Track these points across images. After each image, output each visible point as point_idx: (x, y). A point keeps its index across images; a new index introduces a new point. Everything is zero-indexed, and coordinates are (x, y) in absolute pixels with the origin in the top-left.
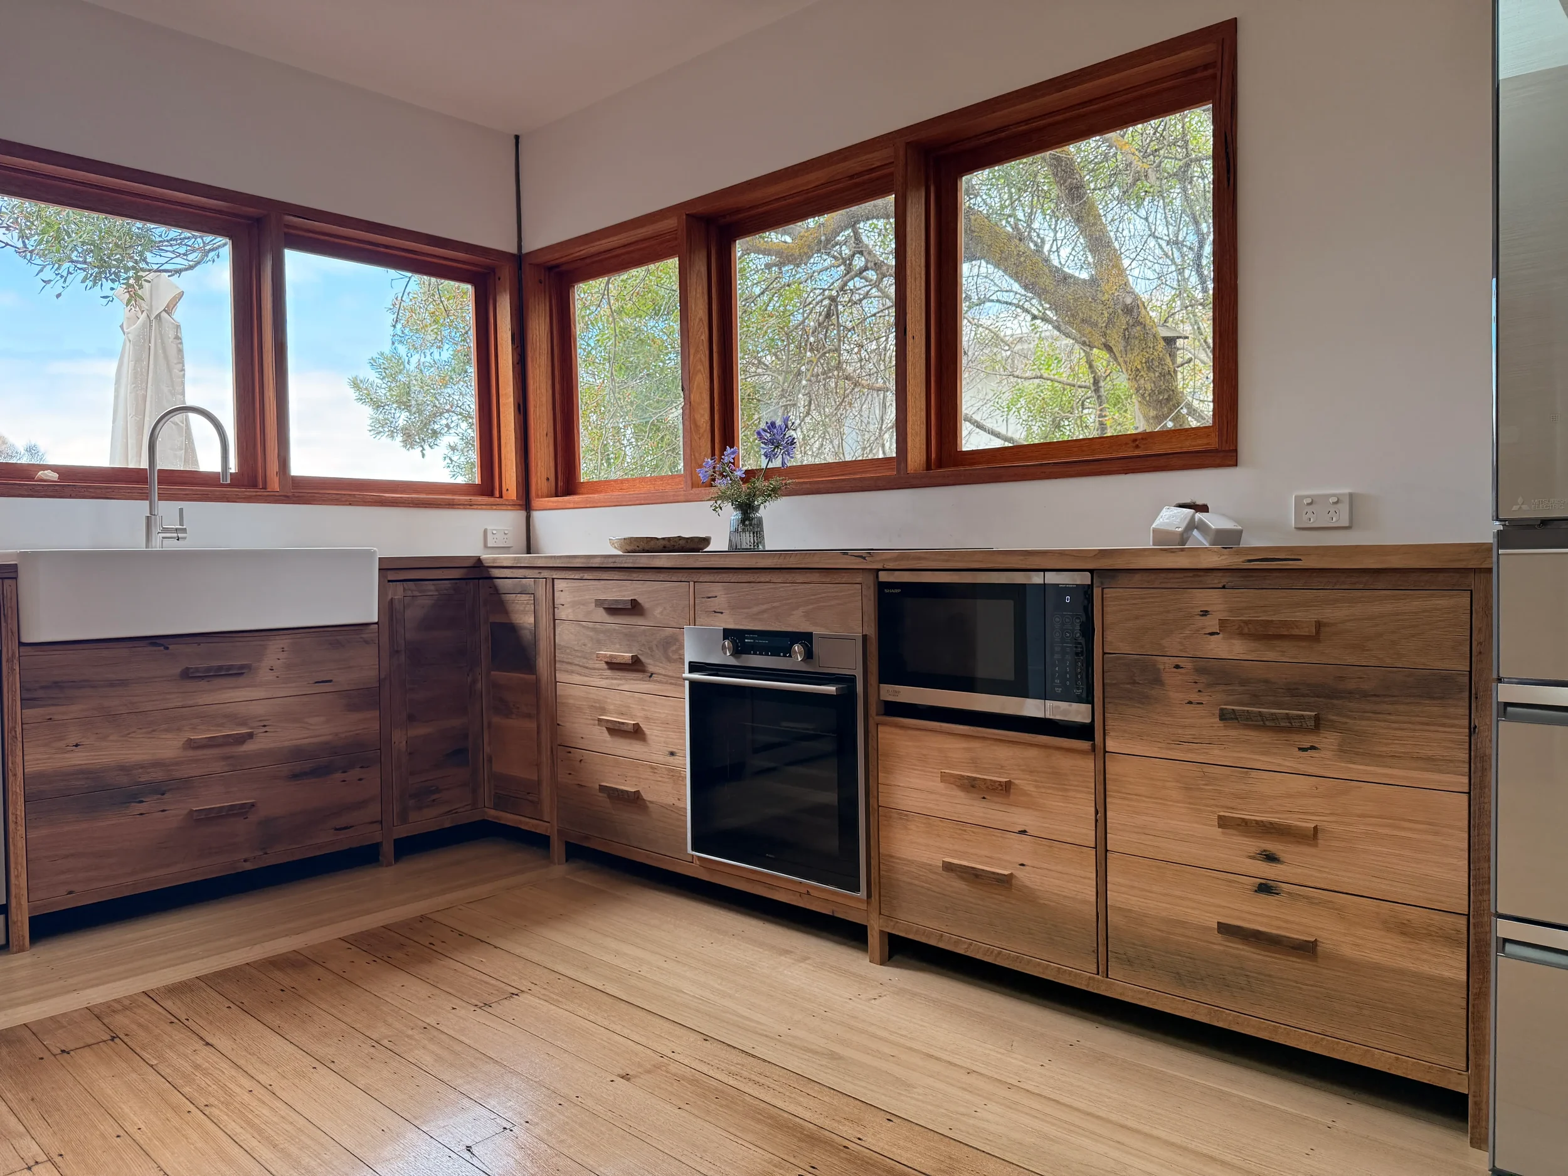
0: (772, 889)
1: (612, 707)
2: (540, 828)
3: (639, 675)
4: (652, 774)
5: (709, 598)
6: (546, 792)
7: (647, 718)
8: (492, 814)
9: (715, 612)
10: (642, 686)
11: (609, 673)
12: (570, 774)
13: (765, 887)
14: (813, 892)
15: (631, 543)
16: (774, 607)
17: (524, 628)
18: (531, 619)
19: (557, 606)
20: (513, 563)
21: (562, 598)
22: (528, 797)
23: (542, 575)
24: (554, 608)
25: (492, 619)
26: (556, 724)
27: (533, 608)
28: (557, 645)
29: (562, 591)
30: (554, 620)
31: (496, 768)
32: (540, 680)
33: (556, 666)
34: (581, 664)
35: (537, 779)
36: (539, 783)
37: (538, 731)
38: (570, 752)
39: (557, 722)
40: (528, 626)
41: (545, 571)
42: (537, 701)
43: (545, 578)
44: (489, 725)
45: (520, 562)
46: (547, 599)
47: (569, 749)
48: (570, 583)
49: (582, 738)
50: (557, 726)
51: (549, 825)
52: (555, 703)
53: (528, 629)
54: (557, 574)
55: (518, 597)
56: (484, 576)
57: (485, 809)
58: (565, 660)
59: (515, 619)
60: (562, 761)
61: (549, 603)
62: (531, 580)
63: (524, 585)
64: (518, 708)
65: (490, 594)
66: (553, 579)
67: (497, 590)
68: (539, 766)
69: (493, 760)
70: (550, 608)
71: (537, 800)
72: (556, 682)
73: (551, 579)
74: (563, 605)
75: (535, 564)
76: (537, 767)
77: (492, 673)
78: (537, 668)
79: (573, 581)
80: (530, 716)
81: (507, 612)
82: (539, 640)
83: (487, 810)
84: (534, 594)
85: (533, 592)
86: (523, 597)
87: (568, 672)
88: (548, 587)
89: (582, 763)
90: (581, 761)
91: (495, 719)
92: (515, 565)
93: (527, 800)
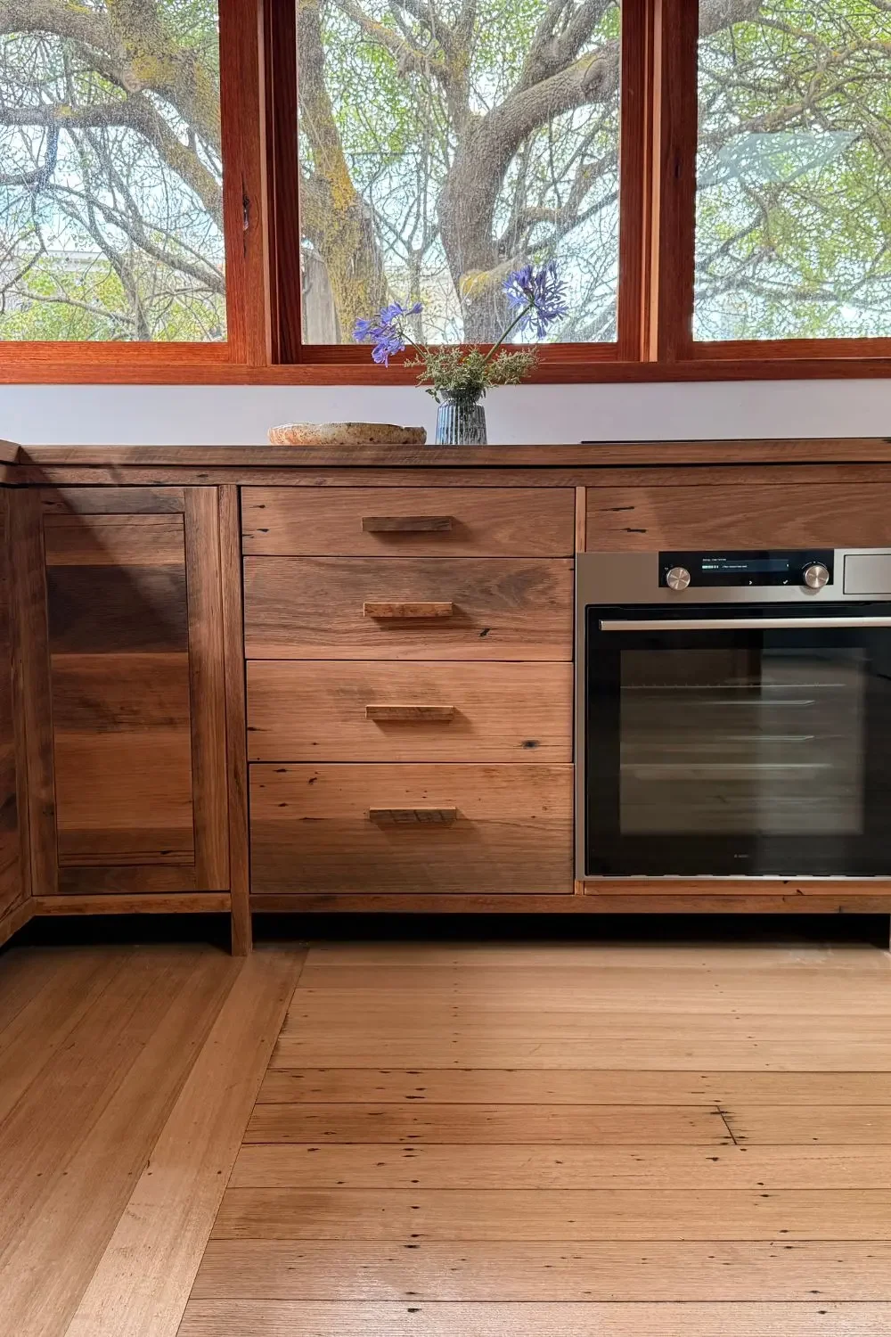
0: (731, 901)
1: (389, 688)
2: (206, 903)
3: (461, 634)
4: (485, 780)
5: (617, 509)
6: (216, 845)
7: (474, 698)
8: (57, 904)
9: (629, 530)
10: (457, 650)
11: (386, 635)
12: (283, 805)
13: (718, 900)
14: (805, 891)
15: (361, 432)
16: (748, 519)
17: (154, 573)
18: (176, 558)
19: (247, 533)
20: (127, 459)
21: (264, 518)
22: (166, 859)
23: (210, 480)
24: (241, 536)
25: (52, 560)
26: (247, 729)
27: (182, 538)
28: (247, 598)
29: (262, 507)
30: (242, 557)
31: (67, 821)
32: (200, 660)
33: (246, 633)
34: (312, 625)
35: (191, 825)
36: (198, 830)
37: (196, 745)
38: (283, 770)
39: (248, 726)
40: (165, 569)
41: (216, 473)
42: (192, 693)
43: (217, 485)
44: (46, 750)
45: (149, 458)
46: (222, 522)
47: (280, 766)
48: (283, 494)
49: (315, 744)
50: (248, 732)
51: (228, 895)
52: (242, 695)
53: (168, 574)
54: (249, 479)
55: (136, 520)
56: (28, 482)
57: (35, 898)
58: (269, 621)
59: (125, 558)
60: (262, 786)
61: (227, 528)
62: (174, 490)
63: (155, 497)
64: (135, 713)
65: (44, 514)
66: (239, 487)
67: (70, 508)
68: (197, 804)
69: (59, 808)
70: (232, 536)
71: (192, 859)
72: (245, 660)
73: (235, 488)
74: (266, 530)
75: (193, 460)
76: (191, 805)
77: (54, 657)
78: (192, 640)
79: (295, 489)
80: (171, 722)
81: (100, 547)
82: (199, 591)
83: (40, 899)
84: (183, 513)
85: (180, 510)
86: (152, 519)
87: (276, 640)
88: (224, 500)
89: (315, 784)
90: (311, 781)
91: (61, 738)
92: (133, 462)
93: (162, 864)
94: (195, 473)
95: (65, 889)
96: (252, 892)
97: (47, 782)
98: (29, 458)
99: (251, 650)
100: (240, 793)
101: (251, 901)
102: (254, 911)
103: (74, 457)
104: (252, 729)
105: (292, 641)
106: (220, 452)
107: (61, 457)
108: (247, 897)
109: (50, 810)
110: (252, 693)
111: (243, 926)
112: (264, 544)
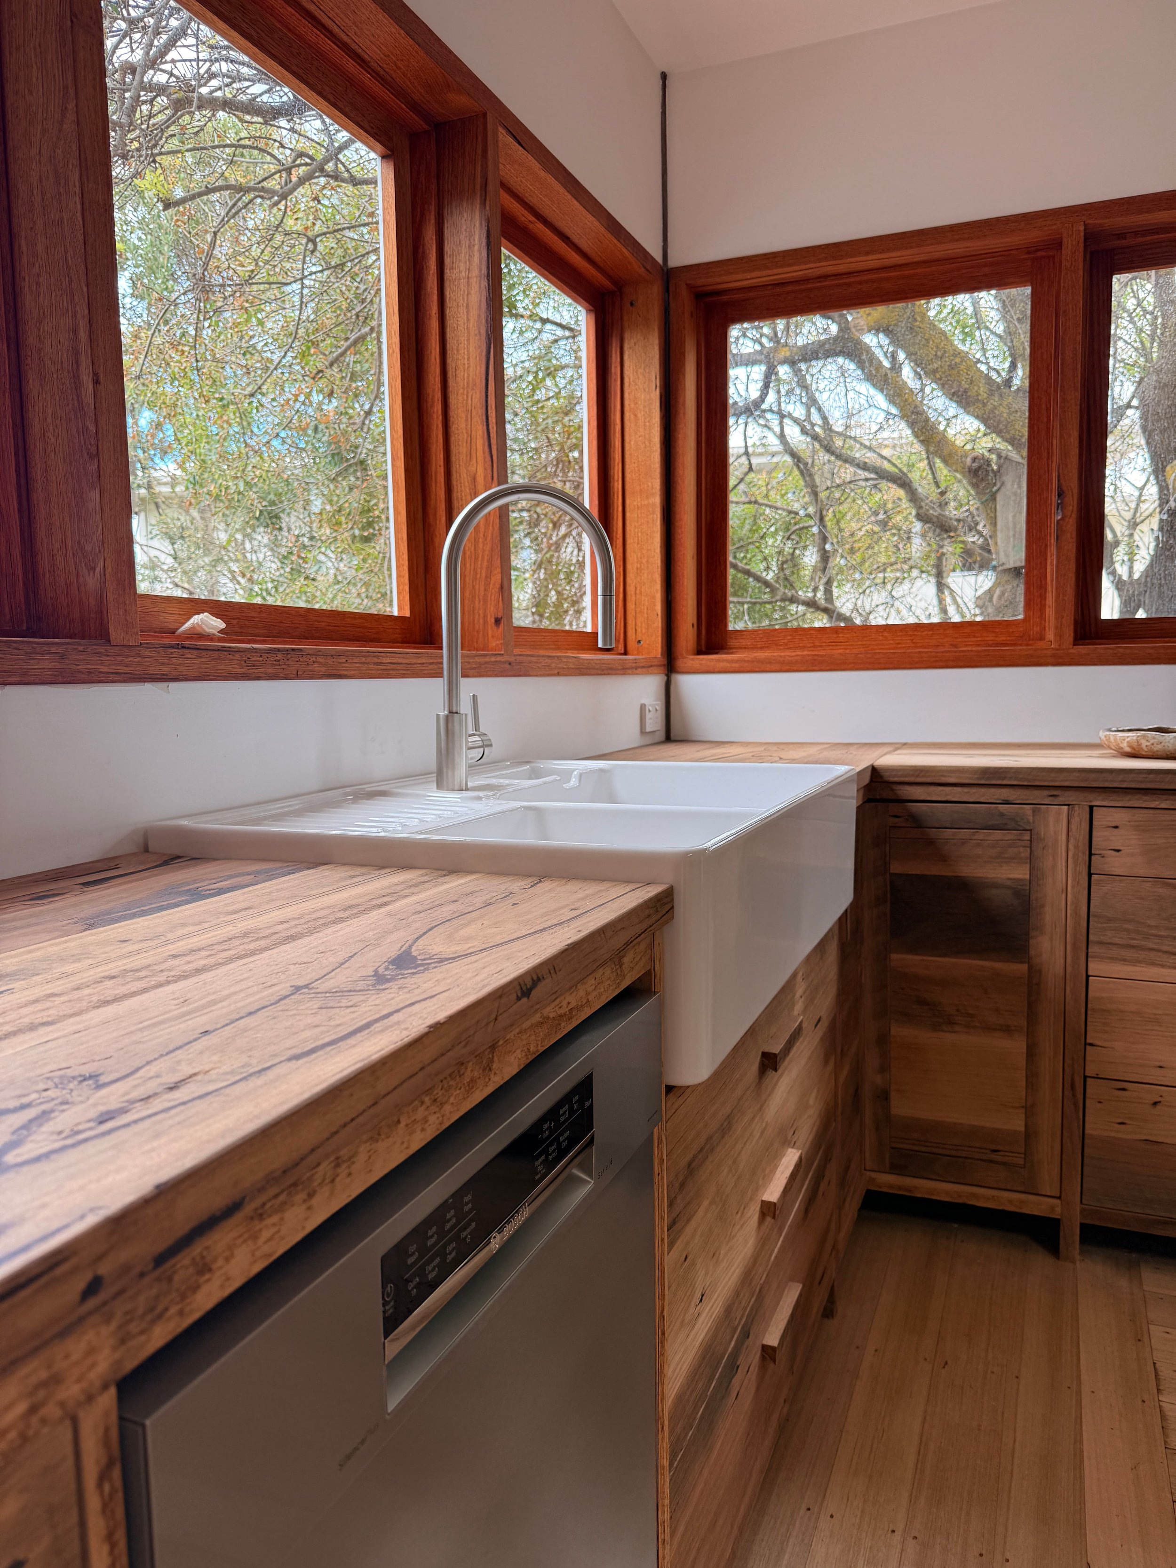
8: (888, 1182)
12: (1123, 1123)
17: (995, 885)
18: (1021, 873)
19: (1098, 852)
20: (978, 779)
21: (1116, 839)
22: (994, 1156)
23: (1060, 800)
24: (1090, 855)
25: (896, 868)
26: (1086, 1044)
27: (1027, 854)
28: (1094, 916)
29: (1116, 827)
30: (1090, 875)
31: (901, 1108)
32: (1040, 971)
33: (1090, 950)
34: (1165, 948)
35: (1023, 1129)
36: (1030, 1135)
37: (1032, 1053)
38: (1124, 1089)
39: (1088, 1041)
40: (1009, 883)
41: (1068, 793)
42: (1030, 1005)
43: (1068, 805)
44: (883, 1040)
45: (999, 779)
46: (1072, 840)
47: (1121, 1085)
48: (1140, 815)
49: (1161, 1067)
50: (1088, 1048)
51: (1058, 1202)
52: (1083, 1010)
53: (1009, 888)
54: (1103, 800)
55: (982, 835)
56: (878, 797)
57: (868, 1173)
58: (1117, 940)
59: (969, 870)
60: (1100, 1102)
61: (1076, 847)
62: (1024, 808)
63: (1002, 815)
64: (971, 1016)
65: (891, 827)
66: (1091, 808)
67: (916, 821)
68: (1030, 1110)
69: (893, 1096)
70: (1080, 855)
71: (1021, 1162)
72: (1088, 976)
73: (1088, 809)
74: (1118, 851)
75: (1045, 781)
76: (1023, 1110)
77: (894, 956)
78: (1032, 952)
79: (1152, 811)
80: (1007, 1030)
81: (944, 859)
82: (1043, 906)
83: (873, 1175)
84: (1031, 830)
85: (1028, 828)
86: (998, 835)
87: (1124, 960)
88: (1075, 820)
89: (1158, 1107)
90: (1155, 1104)
91: (900, 1031)
92: (983, 782)
93: (991, 1161)
94: (1046, 793)
95: (896, 1169)
96: (1084, 1202)
97: (884, 1069)
98: (881, 777)
99: (1094, 967)
100: (1075, 1104)
101: (1082, 1211)
102: (1083, 1222)
103: (924, 776)
104: (1091, 1045)
105: (1140, 962)
106: (1075, 774)
107: (913, 775)
108: (1078, 1207)
109: (883, 1096)
110: (1093, 1010)
111: (1071, 1234)
112: (1115, 864)
